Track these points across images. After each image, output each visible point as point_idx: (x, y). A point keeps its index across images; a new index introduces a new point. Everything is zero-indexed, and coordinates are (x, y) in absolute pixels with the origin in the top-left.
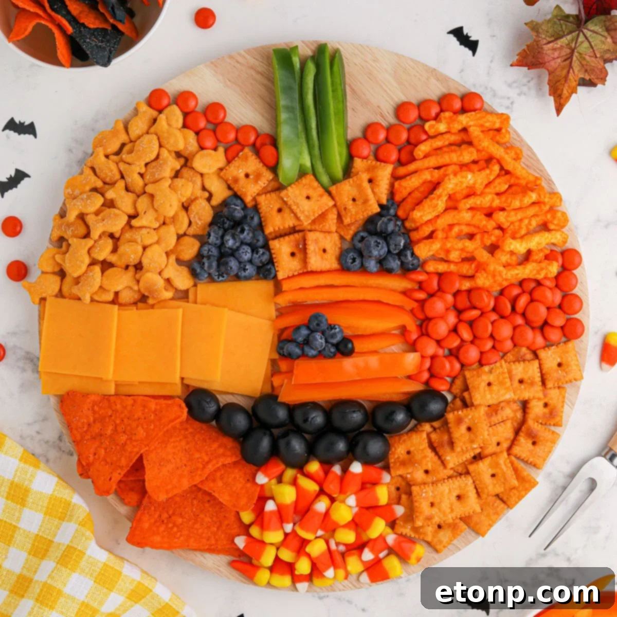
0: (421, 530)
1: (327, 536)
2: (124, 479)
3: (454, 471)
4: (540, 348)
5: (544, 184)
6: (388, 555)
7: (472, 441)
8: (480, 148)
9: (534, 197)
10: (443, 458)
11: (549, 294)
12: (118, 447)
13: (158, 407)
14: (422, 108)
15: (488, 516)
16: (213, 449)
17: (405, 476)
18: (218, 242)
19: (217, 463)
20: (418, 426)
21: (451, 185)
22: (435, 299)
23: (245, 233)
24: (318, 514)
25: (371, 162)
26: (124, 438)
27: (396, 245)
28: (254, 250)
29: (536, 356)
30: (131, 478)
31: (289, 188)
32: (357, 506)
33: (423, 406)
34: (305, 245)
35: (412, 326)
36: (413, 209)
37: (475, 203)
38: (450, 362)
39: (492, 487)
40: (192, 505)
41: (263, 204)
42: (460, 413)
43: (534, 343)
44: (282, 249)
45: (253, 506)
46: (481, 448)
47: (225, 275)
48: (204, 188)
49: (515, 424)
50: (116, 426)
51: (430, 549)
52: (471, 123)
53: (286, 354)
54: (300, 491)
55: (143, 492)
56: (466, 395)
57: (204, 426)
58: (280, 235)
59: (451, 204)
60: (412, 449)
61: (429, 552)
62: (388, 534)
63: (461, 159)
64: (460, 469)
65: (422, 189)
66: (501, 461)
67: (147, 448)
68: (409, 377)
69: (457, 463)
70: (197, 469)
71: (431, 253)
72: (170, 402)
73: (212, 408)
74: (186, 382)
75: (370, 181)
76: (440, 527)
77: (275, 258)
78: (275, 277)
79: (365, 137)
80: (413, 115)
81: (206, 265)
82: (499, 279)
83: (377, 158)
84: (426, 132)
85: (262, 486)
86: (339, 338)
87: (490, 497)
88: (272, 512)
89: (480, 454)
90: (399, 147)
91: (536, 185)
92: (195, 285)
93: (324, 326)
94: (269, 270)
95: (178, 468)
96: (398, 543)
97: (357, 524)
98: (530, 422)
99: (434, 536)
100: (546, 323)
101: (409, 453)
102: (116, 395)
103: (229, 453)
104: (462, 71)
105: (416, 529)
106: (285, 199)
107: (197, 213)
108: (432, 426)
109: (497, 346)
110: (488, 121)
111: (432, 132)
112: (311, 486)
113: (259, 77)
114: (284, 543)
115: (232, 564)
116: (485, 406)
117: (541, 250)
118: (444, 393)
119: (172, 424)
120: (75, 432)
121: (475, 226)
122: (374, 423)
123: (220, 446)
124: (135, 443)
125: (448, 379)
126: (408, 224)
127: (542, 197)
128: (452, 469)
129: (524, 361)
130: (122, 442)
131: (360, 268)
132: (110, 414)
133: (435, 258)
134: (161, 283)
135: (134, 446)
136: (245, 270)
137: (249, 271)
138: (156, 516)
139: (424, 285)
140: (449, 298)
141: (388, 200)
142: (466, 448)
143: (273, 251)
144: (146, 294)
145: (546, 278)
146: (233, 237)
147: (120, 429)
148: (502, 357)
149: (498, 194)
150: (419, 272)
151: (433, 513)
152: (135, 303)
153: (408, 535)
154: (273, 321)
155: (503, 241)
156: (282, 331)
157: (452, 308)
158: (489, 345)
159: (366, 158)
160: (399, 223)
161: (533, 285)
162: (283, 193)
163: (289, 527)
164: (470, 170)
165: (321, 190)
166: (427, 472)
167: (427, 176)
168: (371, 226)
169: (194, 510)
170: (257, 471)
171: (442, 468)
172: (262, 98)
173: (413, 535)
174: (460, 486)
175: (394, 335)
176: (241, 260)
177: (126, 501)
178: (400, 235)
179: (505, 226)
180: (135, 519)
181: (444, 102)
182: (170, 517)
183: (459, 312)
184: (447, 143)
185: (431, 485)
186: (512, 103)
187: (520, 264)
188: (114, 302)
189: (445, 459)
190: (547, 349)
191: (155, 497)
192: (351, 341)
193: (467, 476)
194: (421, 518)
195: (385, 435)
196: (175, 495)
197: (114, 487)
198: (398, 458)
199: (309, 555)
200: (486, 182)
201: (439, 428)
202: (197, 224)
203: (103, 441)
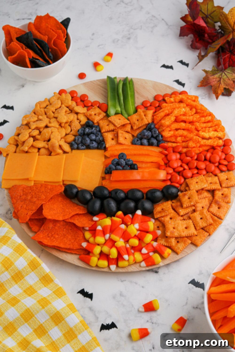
0: (169, 239)
4: (218, 173)
7: (191, 202)
8: (187, 103)
10: (178, 212)
11: (220, 153)
12: (32, 203)
15: (200, 237)
17: (161, 219)
19: (76, 212)
21: (176, 112)
24: (121, 229)
25: (145, 110)
26: (35, 199)
29: (216, 176)
30: (35, 217)
31: (112, 117)
34: (118, 135)
35: (162, 163)
37: (186, 118)
38: (179, 177)
39: (202, 224)
40: (63, 231)
41: (101, 123)
42: (185, 193)
43: (215, 171)
44: (109, 137)
47: (84, 146)
48: (78, 119)
49: (210, 202)
50: (32, 196)
52: (184, 97)
54: (113, 221)
56: (187, 188)
58: (107, 132)
60: (164, 208)
61: (173, 255)
64: (186, 218)
66: (205, 212)
67: (45, 203)
69: (184, 213)
70: (67, 214)
72: (57, 185)
73: (75, 190)
74: (65, 182)
75: (145, 115)
76: (178, 242)
77: (105, 139)
78: (105, 147)
79: (142, 105)
80: (161, 98)
81: (77, 139)
83: (147, 109)
85: (96, 221)
86: (131, 163)
87: (200, 229)
88: (99, 230)
89: (194, 209)
92: (71, 150)
93: (125, 158)
94: (103, 144)
96: (159, 246)
97: (139, 238)
98: (216, 198)
99: (175, 246)
100: (220, 164)
101: (162, 209)
102: (34, 186)
105: (167, 241)
106: (110, 120)
107: (74, 125)
108: (172, 202)
109: (200, 172)
110: (190, 97)
111: (168, 101)
112: (118, 220)
113: (101, 88)
114: (105, 244)
116: (195, 190)
119: (57, 192)
120: (14, 199)
124: (40, 201)
126: (160, 130)
128: (182, 216)
129: (211, 177)
130: (34, 201)
131: (140, 144)
132: (30, 192)
134: (57, 146)
136: (92, 144)
137: (94, 144)
138: (46, 235)
140: (178, 155)
141: (151, 122)
142: (188, 205)
143: (104, 137)
144: (51, 150)
145: (217, 146)
147: (34, 196)
151: (175, 231)
153: (163, 244)
157: (179, 159)
158: (196, 171)
159: (142, 109)
162: (109, 118)
165: (124, 118)
166: (171, 218)
167: (167, 112)
169: (64, 233)
170: (94, 216)
171: (178, 216)
172: (103, 94)
173: (166, 244)
174: (186, 224)
176: (91, 139)
177: (33, 229)
179: (199, 129)
183: (182, 160)
190: (221, 173)
192: (136, 164)
193: (190, 219)
194: (169, 231)
197: (27, 221)
198: (158, 212)
199: (116, 247)
201: (176, 202)
202: (74, 130)
203: (26, 202)
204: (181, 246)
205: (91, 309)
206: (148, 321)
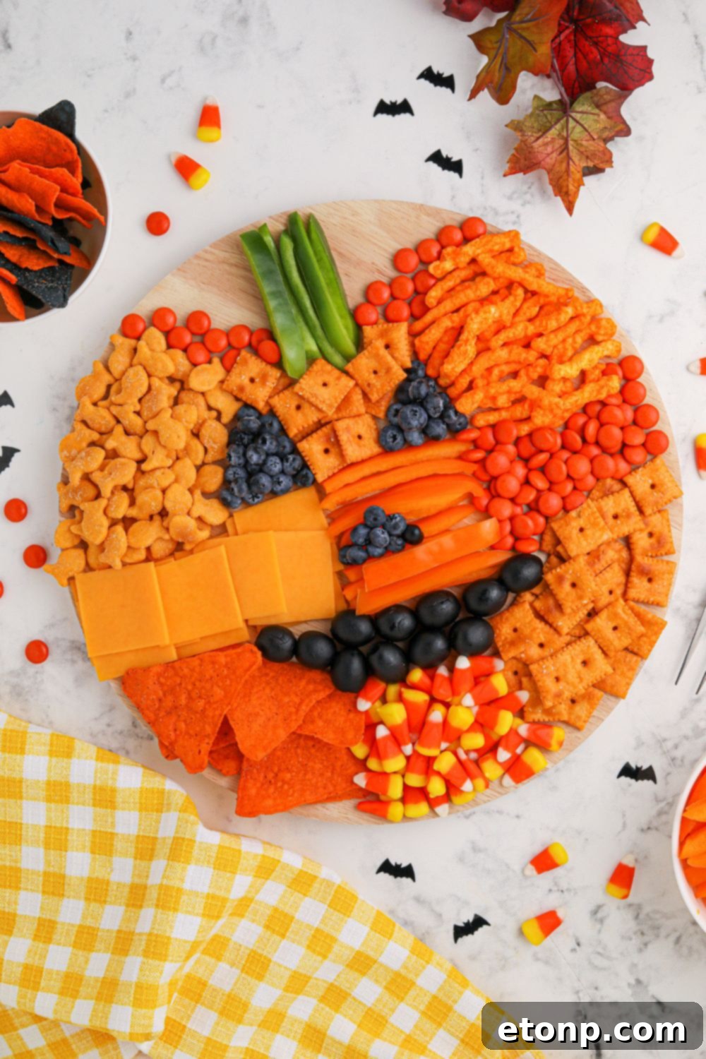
0: (554, 711)
1: (453, 747)
2: (214, 748)
3: (572, 636)
4: (626, 475)
5: (577, 294)
6: (526, 748)
7: (580, 598)
8: (496, 275)
9: (570, 311)
10: (555, 625)
11: (618, 413)
12: (198, 716)
13: (229, 659)
14: (421, 251)
15: (623, 674)
16: (301, 687)
17: (518, 656)
18: (242, 461)
19: (311, 701)
20: (518, 598)
21: (475, 325)
22: (494, 454)
23: (268, 443)
24: (436, 725)
25: (382, 325)
26: (201, 704)
27: (435, 408)
28: (283, 458)
29: (624, 484)
30: (222, 745)
31: (301, 380)
32: (476, 704)
33: (516, 574)
34: (336, 437)
35: (479, 491)
36: (442, 364)
37: (508, 337)
38: (532, 519)
39: (617, 642)
40: (297, 755)
41: (278, 406)
42: (558, 570)
43: (617, 471)
44: (313, 448)
45: (363, 737)
46: (593, 602)
47: (260, 495)
48: (210, 408)
49: (624, 566)
50: (189, 693)
51: (569, 729)
52: (479, 251)
53: (350, 561)
54: (409, 706)
55: (240, 757)
56: (559, 549)
57: (285, 666)
58: (306, 435)
59: (481, 346)
60: (518, 625)
61: (570, 732)
62: (519, 725)
63: (478, 293)
64: (577, 632)
65: (446, 339)
66: (620, 611)
67: (229, 707)
68: (493, 548)
69: (572, 627)
70: (290, 714)
71: (476, 405)
72: (239, 650)
73: (287, 644)
74: (251, 623)
75: (387, 347)
76: (573, 701)
77: (309, 460)
78: (315, 481)
79: (368, 301)
80: (413, 260)
81: (236, 490)
82: (559, 412)
83: (388, 320)
84: (432, 276)
85: (367, 713)
86: (402, 527)
87: (619, 653)
88: (385, 738)
89: (593, 609)
90: (408, 301)
91: (569, 298)
92: (231, 516)
93: (382, 519)
94: (306, 476)
95: (269, 720)
96: (532, 732)
97: (483, 724)
98: (639, 559)
99: (570, 714)
100: (624, 445)
101: (515, 630)
102: (180, 659)
103: (320, 687)
104: (453, 197)
105: (548, 712)
106: (301, 394)
107: (210, 437)
108: (533, 594)
109: (579, 485)
110: (496, 244)
111: (438, 274)
112: (419, 697)
113: (234, 270)
114: (409, 768)
115: (359, 807)
116: (584, 555)
117: (595, 367)
118: (536, 554)
119: (249, 673)
120: (147, 712)
121: (515, 362)
122: (469, 609)
123: (308, 683)
124: (215, 706)
125: (536, 538)
126: (443, 382)
127: (579, 308)
128: (568, 634)
129: (612, 493)
130: (201, 708)
131: (404, 444)
132: (178, 682)
133: (482, 410)
134: (192, 524)
135: (215, 709)
136: (279, 483)
137: (284, 483)
138: (261, 778)
139: (479, 442)
140: (511, 449)
141: (412, 362)
142: (577, 607)
143: (303, 454)
144: (180, 540)
145: (609, 396)
146: (256, 450)
147: (194, 695)
148: (588, 497)
149: (531, 320)
150: (469, 430)
151: (561, 687)
152: (172, 554)
153: (541, 720)
154: (327, 530)
155: (551, 369)
156: (339, 537)
157: (517, 459)
158: (569, 487)
159: (375, 323)
160: (432, 383)
161: (598, 408)
162: (297, 388)
163: (408, 749)
164: (492, 303)
165: (337, 373)
166: (541, 645)
167: (447, 323)
168: (402, 395)
169: (300, 759)
170: (356, 698)
171: (556, 636)
172: (245, 292)
173: (546, 719)
174: (582, 651)
175: (463, 506)
176: (272, 473)
177: (224, 771)
178: (436, 396)
179: (548, 352)
180: (239, 788)
181: (442, 238)
182: (276, 775)
183: (526, 461)
184: (458, 281)
185: (549, 658)
186: (518, 217)
187: (577, 389)
188: (149, 558)
189: (557, 626)
190: (633, 473)
191: (253, 758)
192: (417, 527)
193: (587, 637)
194: (549, 697)
195: (485, 618)
196: (275, 750)
197: (206, 759)
198: (506, 639)
199: (438, 773)
200: (513, 311)
201: (541, 594)
202: (213, 448)
203: (180, 713)
204: (581, 709)
205: (418, 900)
206: (550, 891)
